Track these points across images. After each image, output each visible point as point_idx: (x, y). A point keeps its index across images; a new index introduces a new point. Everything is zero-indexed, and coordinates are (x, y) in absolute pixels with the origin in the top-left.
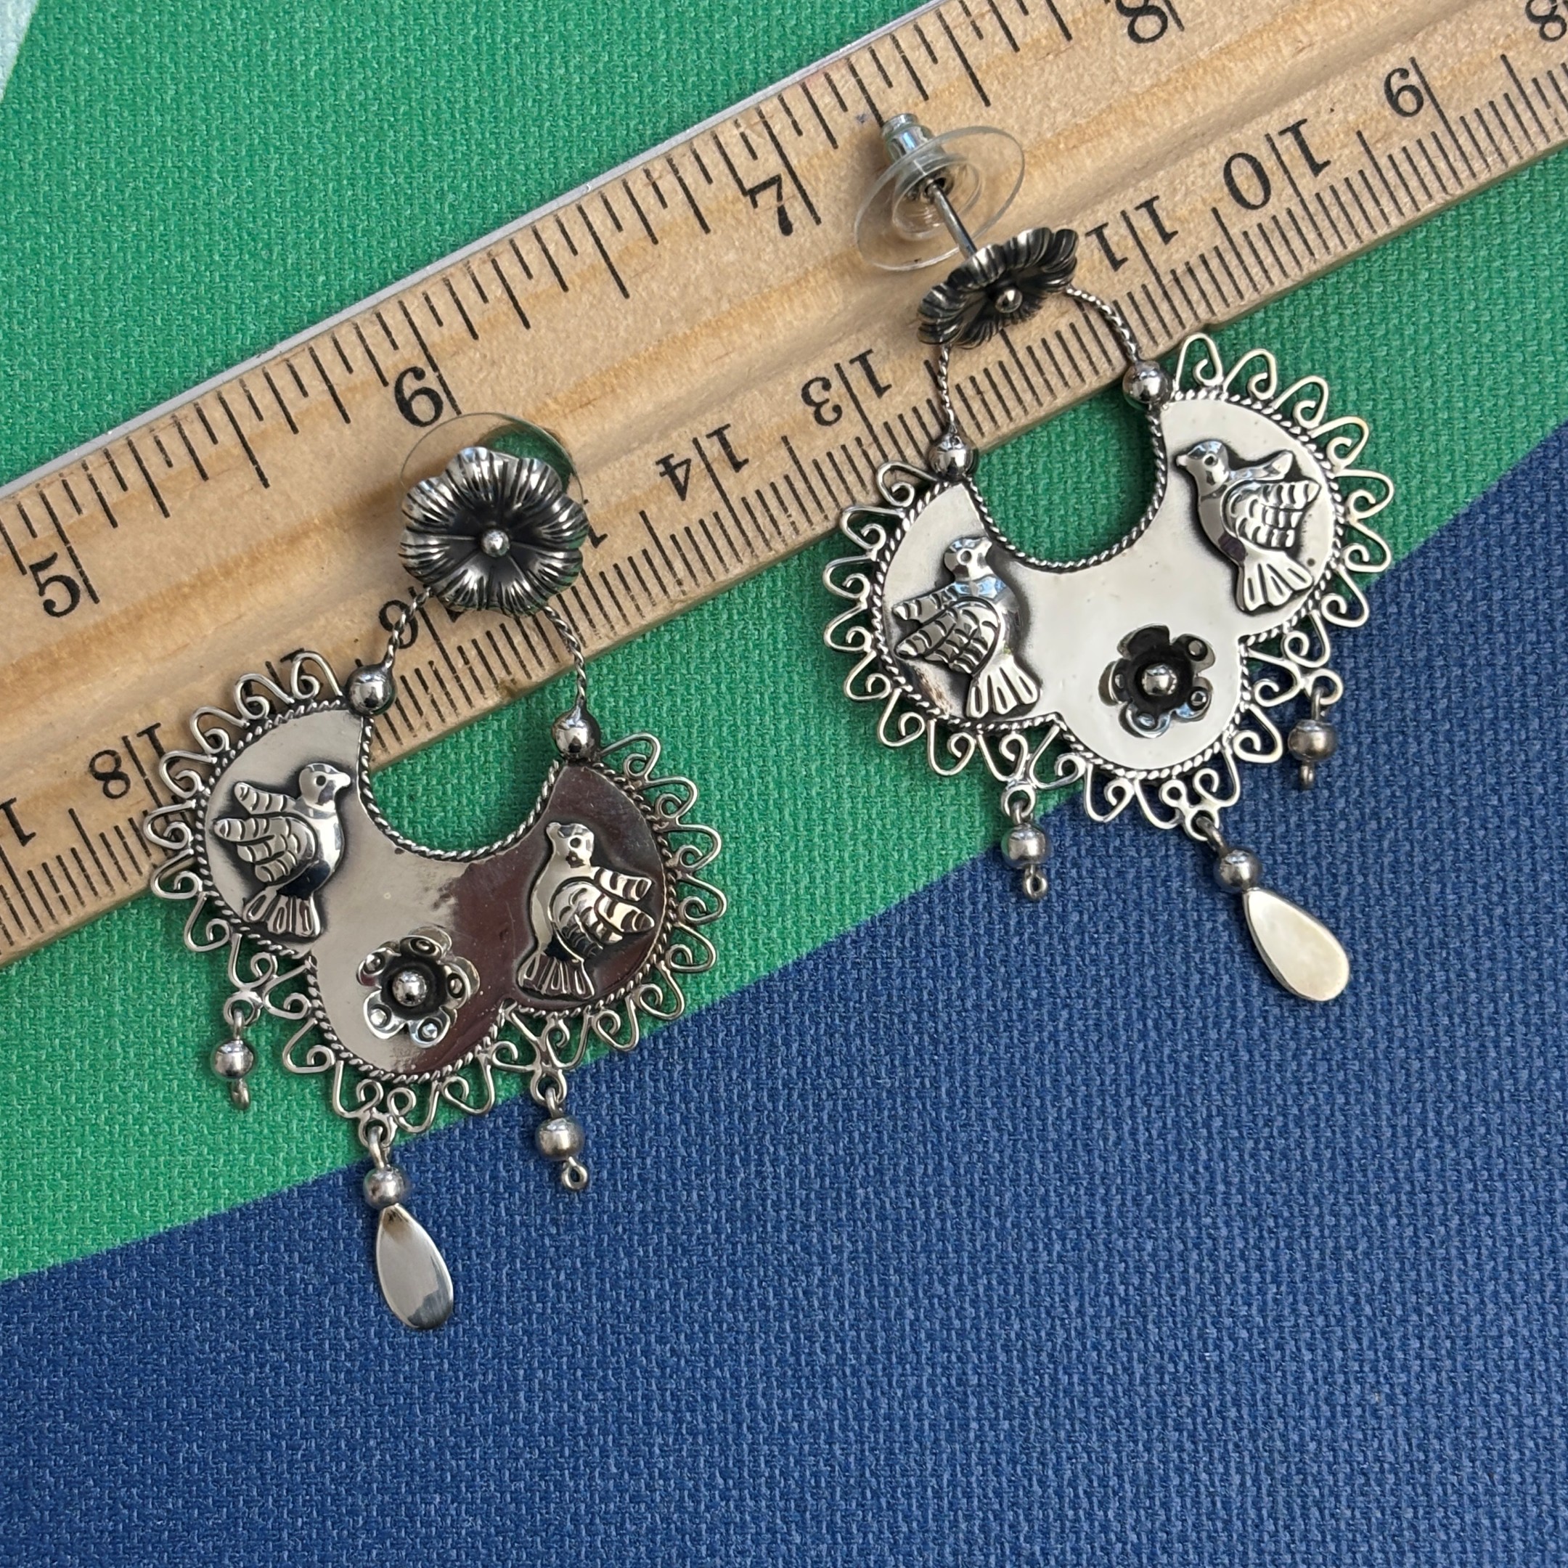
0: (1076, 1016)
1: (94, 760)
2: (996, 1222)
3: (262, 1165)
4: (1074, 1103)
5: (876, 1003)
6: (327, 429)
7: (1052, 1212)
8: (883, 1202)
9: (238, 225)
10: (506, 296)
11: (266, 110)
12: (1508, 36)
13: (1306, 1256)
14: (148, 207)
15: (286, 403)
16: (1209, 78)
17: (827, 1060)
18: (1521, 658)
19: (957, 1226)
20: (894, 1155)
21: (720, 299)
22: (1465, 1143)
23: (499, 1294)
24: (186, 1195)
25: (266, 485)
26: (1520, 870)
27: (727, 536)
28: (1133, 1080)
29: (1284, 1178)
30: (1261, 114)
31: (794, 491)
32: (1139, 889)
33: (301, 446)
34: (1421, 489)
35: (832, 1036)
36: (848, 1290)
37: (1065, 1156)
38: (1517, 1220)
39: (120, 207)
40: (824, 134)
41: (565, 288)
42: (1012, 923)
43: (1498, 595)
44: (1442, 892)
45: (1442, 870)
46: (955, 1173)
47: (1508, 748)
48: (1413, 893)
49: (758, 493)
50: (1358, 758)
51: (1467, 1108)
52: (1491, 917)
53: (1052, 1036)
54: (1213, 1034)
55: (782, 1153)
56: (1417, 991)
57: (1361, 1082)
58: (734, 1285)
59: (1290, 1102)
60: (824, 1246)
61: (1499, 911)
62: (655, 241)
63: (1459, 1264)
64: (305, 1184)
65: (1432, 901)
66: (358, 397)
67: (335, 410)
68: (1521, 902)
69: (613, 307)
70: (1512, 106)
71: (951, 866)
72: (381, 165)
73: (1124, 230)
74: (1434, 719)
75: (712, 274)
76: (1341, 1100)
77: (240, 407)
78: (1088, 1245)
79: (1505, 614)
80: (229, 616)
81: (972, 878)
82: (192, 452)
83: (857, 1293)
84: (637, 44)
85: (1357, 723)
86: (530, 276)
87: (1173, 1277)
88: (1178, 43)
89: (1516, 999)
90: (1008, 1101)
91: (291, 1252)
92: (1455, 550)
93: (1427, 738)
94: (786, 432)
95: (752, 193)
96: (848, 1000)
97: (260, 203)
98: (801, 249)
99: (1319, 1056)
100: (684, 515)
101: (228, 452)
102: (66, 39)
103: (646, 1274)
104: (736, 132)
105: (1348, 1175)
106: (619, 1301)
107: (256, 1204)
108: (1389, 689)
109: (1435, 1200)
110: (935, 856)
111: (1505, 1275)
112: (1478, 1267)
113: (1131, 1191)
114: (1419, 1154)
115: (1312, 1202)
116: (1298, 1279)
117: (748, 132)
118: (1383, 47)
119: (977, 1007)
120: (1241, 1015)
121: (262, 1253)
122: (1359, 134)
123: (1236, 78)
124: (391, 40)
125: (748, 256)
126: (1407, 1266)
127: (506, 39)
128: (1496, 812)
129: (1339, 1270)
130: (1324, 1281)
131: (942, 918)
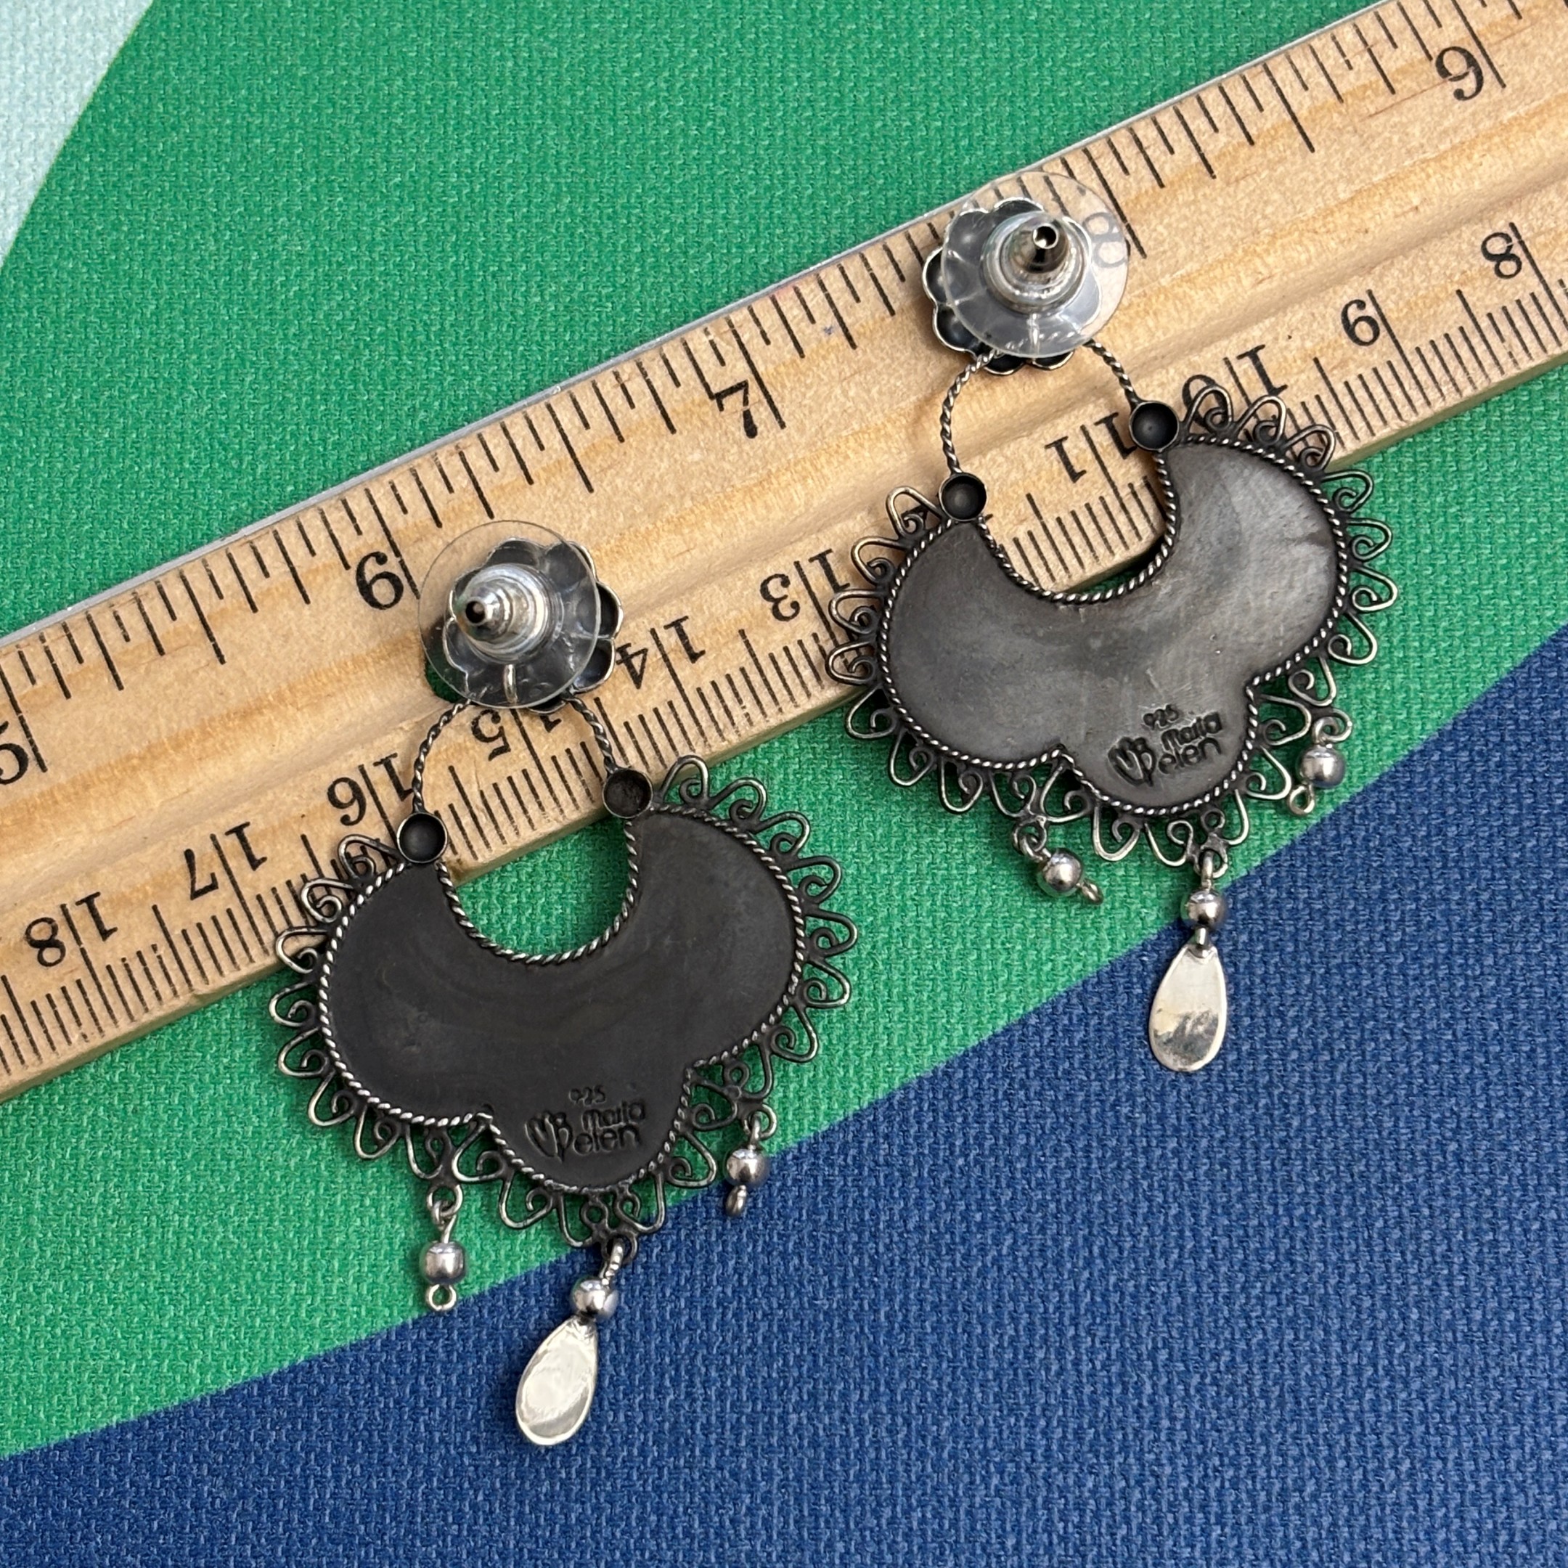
0: (1020, 1242)
1: (30, 927)
2: (933, 1454)
3: (175, 1372)
4: (1016, 1330)
5: (816, 1222)
6: (287, 609)
7: (990, 1444)
8: (816, 1428)
9: (210, 433)
10: (471, 487)
11: (244, 327)
12: (1464, 272)
13: (1252, 1495)
14: (122, 415)
15: (247, 583)
16: (1170, 304)
17: (763, 1280)
18: (1475, 894)
19: (893, 1456)
20: (830, 1380)
21: (682, 497)
22: (1416, 1385)
23: (414, 1515)
24: (95, 1400)
25: (222, 661)
26: (1474, 1106)
27: (681, 725)
28: (1077, 1308)
29: (1230, 1414)
30: (1220, 338)
31: (749, 683)
32: (1088, 1112)
33: (260, 625)
34: (1377, 725)
35: (769, 1254)
36: (777, 1522)
37: (1005, 1386)
38: (1469, 1466)
39: (95, 414)
40: (791, 345)
41: (530, 481)
42: (958, 1143)
43: (1452, 831)
44: (1395, 1126)
45: (1395, 1103)
46: (892, 1401)
47: (1461, 983)
48: (1366, 1126)
49: (713, 684)
50: (1311, 988)
51: (1420, 1347)
52: (1444, 1153)
53: (995, 1261)
54: (1161, 1264)
55: (714, 1374)
56: (1369, 1227)
57: (1311, 1318)
58: (659, 1511)
59: (1237, 1336)
60: (753, 1472)
61: (1453, 1146)
62: (621, 440)
63: (1409, 1511)
64: (218, 1392)
65: (1385, 1133)
66: (320, 579)
67: (295, 591)
68: (1475, 1138)
69: (577, 501)
70: (1467, 339)
71: (897, 1084)
72: (355, 382)
73: (1084, 444)
74: (1388, 951)
75: (676, 472)
76: (1290, 1336)
77: (201, 586)
78: (1027, 1482)
79: (1460, 850)
80: (176, 788)
81: (918, 1097)
82: (150, 627)
83: (786, 1523)
84: (611, 277)
85: (1311, 954)
86: (496, 468)
87: (1113, 1515)
88: (1140, 269)
89: (1470, 1237)
90: (948, 1328)
91: (200, 1463)
92: (1409, 785)
93: (1381, 970)
94: (744, 626)
95: (719, 397)
96: (787, 1217)
97: (233, 414)
98: (765, 451)
99: (1268, 1289)
100: (639, 702)
101: (186, 627)
102: (51, 253)
103: (567, 1496)
104: (706, 339)
105: (1297, 1413)
106: (538, 1525)
107: (166, 1412)
108: (1343, 920)
109: (1386, 1442)
110: (881, 1074)
111: (1457, 1521)
112: (1429, 1512)
113: (1072, 1425)
114: (1369, 1395)
115: (1259, 1440)
116: (1243, 1520)
117: (717, 340)
118: (1341, 280)
119: (920, 1228)
120: (1190, 1245)
121: (170, 1464)
122: (1316, 361)
123: (1196, 306)
124: (371, 264)
125: (712, 457)
126: (1356, 1511)
127: (484, 267)
128: (1450, 1046)
129: (1285, 1512)
130: (1270, 1524)
131: (887, 1137)
